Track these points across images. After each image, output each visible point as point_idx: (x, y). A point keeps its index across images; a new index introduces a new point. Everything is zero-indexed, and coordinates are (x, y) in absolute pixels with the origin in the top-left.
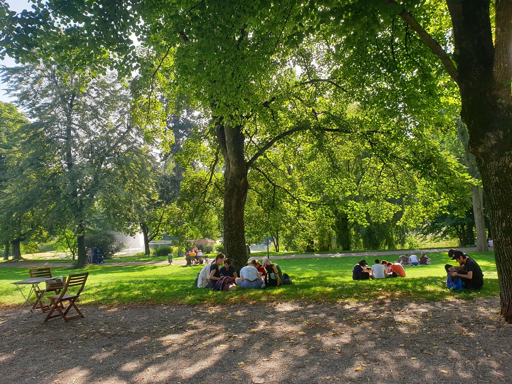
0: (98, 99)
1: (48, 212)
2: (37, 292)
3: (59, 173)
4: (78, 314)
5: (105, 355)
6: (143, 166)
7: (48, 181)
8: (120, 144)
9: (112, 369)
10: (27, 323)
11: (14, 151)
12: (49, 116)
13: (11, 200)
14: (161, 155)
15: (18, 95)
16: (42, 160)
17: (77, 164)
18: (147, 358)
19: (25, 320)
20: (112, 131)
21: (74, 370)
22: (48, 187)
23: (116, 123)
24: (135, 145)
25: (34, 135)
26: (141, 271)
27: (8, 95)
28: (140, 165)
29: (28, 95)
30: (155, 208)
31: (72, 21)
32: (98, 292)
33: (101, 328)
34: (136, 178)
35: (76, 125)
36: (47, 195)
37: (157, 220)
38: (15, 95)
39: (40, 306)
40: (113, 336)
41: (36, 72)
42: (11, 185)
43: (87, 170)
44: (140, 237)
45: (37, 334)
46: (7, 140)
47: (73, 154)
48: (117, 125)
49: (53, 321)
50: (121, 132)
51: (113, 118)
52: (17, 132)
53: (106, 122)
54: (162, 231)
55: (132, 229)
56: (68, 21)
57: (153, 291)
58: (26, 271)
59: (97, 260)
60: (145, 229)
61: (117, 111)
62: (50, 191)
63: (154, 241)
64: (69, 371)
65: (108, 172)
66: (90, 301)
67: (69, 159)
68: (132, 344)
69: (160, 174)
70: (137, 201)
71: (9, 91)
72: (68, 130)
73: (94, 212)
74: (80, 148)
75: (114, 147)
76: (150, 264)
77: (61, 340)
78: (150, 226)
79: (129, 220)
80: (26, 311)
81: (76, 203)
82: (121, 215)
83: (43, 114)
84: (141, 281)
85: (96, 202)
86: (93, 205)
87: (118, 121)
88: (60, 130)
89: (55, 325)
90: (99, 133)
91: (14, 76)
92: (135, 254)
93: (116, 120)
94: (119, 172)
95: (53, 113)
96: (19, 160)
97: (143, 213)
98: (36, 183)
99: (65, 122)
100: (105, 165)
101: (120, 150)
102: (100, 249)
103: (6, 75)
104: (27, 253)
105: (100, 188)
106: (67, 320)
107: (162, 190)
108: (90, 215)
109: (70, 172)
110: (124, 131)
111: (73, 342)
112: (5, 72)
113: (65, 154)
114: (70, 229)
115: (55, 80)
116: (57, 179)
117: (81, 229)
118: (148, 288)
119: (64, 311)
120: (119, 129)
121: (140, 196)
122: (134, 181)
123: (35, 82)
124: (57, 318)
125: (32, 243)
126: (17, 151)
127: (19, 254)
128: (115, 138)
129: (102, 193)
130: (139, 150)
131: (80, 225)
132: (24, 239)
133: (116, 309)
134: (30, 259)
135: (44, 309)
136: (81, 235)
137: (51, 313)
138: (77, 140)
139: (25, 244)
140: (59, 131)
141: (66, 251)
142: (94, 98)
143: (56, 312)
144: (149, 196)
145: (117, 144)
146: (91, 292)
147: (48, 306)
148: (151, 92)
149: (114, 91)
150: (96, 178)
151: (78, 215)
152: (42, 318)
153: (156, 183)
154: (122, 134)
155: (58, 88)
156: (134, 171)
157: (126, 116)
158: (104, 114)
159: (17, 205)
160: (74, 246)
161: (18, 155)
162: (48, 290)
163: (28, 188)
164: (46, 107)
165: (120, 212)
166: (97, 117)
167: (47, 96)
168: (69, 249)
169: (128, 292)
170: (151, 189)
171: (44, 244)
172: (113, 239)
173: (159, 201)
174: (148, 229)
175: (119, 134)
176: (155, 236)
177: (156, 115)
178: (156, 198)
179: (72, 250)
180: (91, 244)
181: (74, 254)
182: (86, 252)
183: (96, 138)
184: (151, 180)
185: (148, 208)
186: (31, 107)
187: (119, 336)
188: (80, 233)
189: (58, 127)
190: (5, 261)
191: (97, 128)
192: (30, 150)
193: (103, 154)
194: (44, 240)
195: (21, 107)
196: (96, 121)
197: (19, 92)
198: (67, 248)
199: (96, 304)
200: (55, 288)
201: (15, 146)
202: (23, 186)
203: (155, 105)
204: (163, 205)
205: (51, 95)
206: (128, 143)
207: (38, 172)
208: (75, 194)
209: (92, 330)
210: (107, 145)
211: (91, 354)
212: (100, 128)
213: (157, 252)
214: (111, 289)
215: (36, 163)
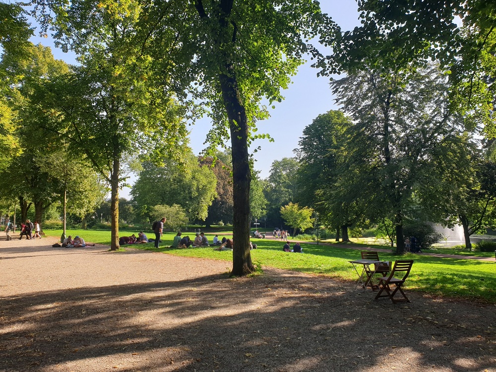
0: (413, 93)
1: (370, 202)
2: (368, 272)
3: (378, 166)
4: (404, 298)
5: (436, 344)
6: (463, 154)
7: (369, 174)
8: (436, 135)
9: (445, 360)
10: (361, 298)
11: (342, 151)
12: (369, 116)
13: (340, 192)
14: (483, 141)
15: (345, 102)
16: (364, 156)
17: (394, 157)
18: (483, 359)
19: (359, 295)
20: (428, 122)
21: (406, 349)
22: (369, 181)
23: (432, 114)
24: (453, 133)
25: (357, 135)
26: (462, 265)
27: (337, 104)
28: (458, 154)
29: (352, 101)
30: (476, 199)
31: (395, 24)
32: (421, 280)
33: (428, 316)
34: (454, 168)
35: (393, 121)
36: (368, 187)
37: (479, 212)
38: (342, 103)
39: (370, 285)
40: (441, 326)
41: (358, 79)
42: (340, 179)
43: (404, 163)
44: (460, 230)
45: (370, 308)
46: (337, 142)
47: (390, 148)
48: (433, 115)
49: (382, 300)
50: (437, 122)
51: (429, 109)
52: (344, 134)
53: (422, 114)
54: (486, 225)
55: (450, 221)
56: (392, 25)
57: (482, 289)
58: (353, 252)
59: (415, 249)
60: (465, 222)
61: (432, 102)
62: (371, 183)
63: (476, 235)
64: (402, 349)
65: (424, 163)
66: (414, 287)
67: (387, 153)
68: (463, 340)
69: (481, 162)
70: (456, 192)
71: (337, 100)
72: (386, 127)
73: (411, 202)
74: (397, 142)
75: (430, 138)
76: (473, 258)
77: (391, 318)
78: (470, 218)
79: (447, 211)
80: (359, 287)
81: (394, 194)
82: (438, 207)
83: (364, 115)
84: (465, 275)
85: (413, 193)
86: (410, 196)
87: (434, 111)
88: (379, 127)
89: (385, 304)
90: (415, 125)
91: (341, 87)
92: (454, 247)
93: (431, 111)
94: (435, 163)
95: (372, 113)
96: (346, 157)
97: (464, 204)
98: (359, 176)
99: (383, 120)
100: (421, 156)
101: (436, 140)
102: (417, 238)
103: (335, 87)
104: (353, 237)
105: (417, 179)
106: (395, 302)
107: (485, 179)
108: (408, 205)
109: (388, 165)
110: (441, 121)
111: (402, 322)
112: (335, 85)
113: (383, 149)
114: (389, 218)
115: (373, 83)
116: (377, 172)
117: (399, 218)
118: (474, 284)
119: (391, 293)
120: (435, 119)
121: (459, 187)
122: (452, 170)
123: (357, 88)
124: (386, 298)
125: (356, 229)
126: (344, 150)
127: (348, 238)
128: (431, 129)
129: (418, 184)
130: (458, 138)
131: (399, 215)
132: (352, 224)
133: (441, 301)
134: (356, 242)
135: (375, 288)
136: (399, 224)
137: (380, 292)
138: (393, 135)
139: (351, 229)
140: (378, 129)
141: (385, 238)
142: (410, 92)
143: (384, 293)
144: (469, 185)
145: (433, 134)
146: (414, 279)
147: (376, 286)
148: (473, 75)
149: (429, 82)
150: (412, 170)
151: (396, 205)
152: (373, 295)
153: (477, 172)
154: (438, 124)
155: (376, 90)
156: (452, 161)
157: (443, 105)
158: (419, 106)
159: (345, 196)
160: (392, 234)
161: (345, 153)
162: (377, 272)
163: (353, 181)
164: (366, 108)
165: (437, 203)
166: (412, 111)
167: (367, 99)
168: (388, 237)
169: (452, 285)
170: (471, 179)
171: (366, 230)
172: (431, 230)
173: (481, 191)
174: (468, 222)
175: (435, 125)
176: (477, 229)
177: (480, 98)
178: (478, 188)
179: (391, 237)
180: (409, 233)
181: (392, 242)
182: (404, 241)
183: (411, 131)
184: (472, 169)
185: (468, 200)
186: (354, 111)
187: (448, 328)
188: (398, 222)
189: (377, 125)
190: (337, 242)
191: (412, 121)
192: (354, 148)
193: (420, 146)
194: (367, 227)
195: (347, 112)
196: (411, 115)
197: (345, 99)
198: (386, 235)
199: (420, 292)
200: (382, 270)
201: (342, 146)
202: (349, 180)
203: (478, 87)
204: (486, 196)
205: (371, 97)
206: (445, 132)
207: (361, 167)
208: (393, 186)
209: (419, 316)
210: (423, 136)
211: (421, 339)
212: (416, 121)
213: (480, 246)
214: (433, 280)
215: (359, 158)
